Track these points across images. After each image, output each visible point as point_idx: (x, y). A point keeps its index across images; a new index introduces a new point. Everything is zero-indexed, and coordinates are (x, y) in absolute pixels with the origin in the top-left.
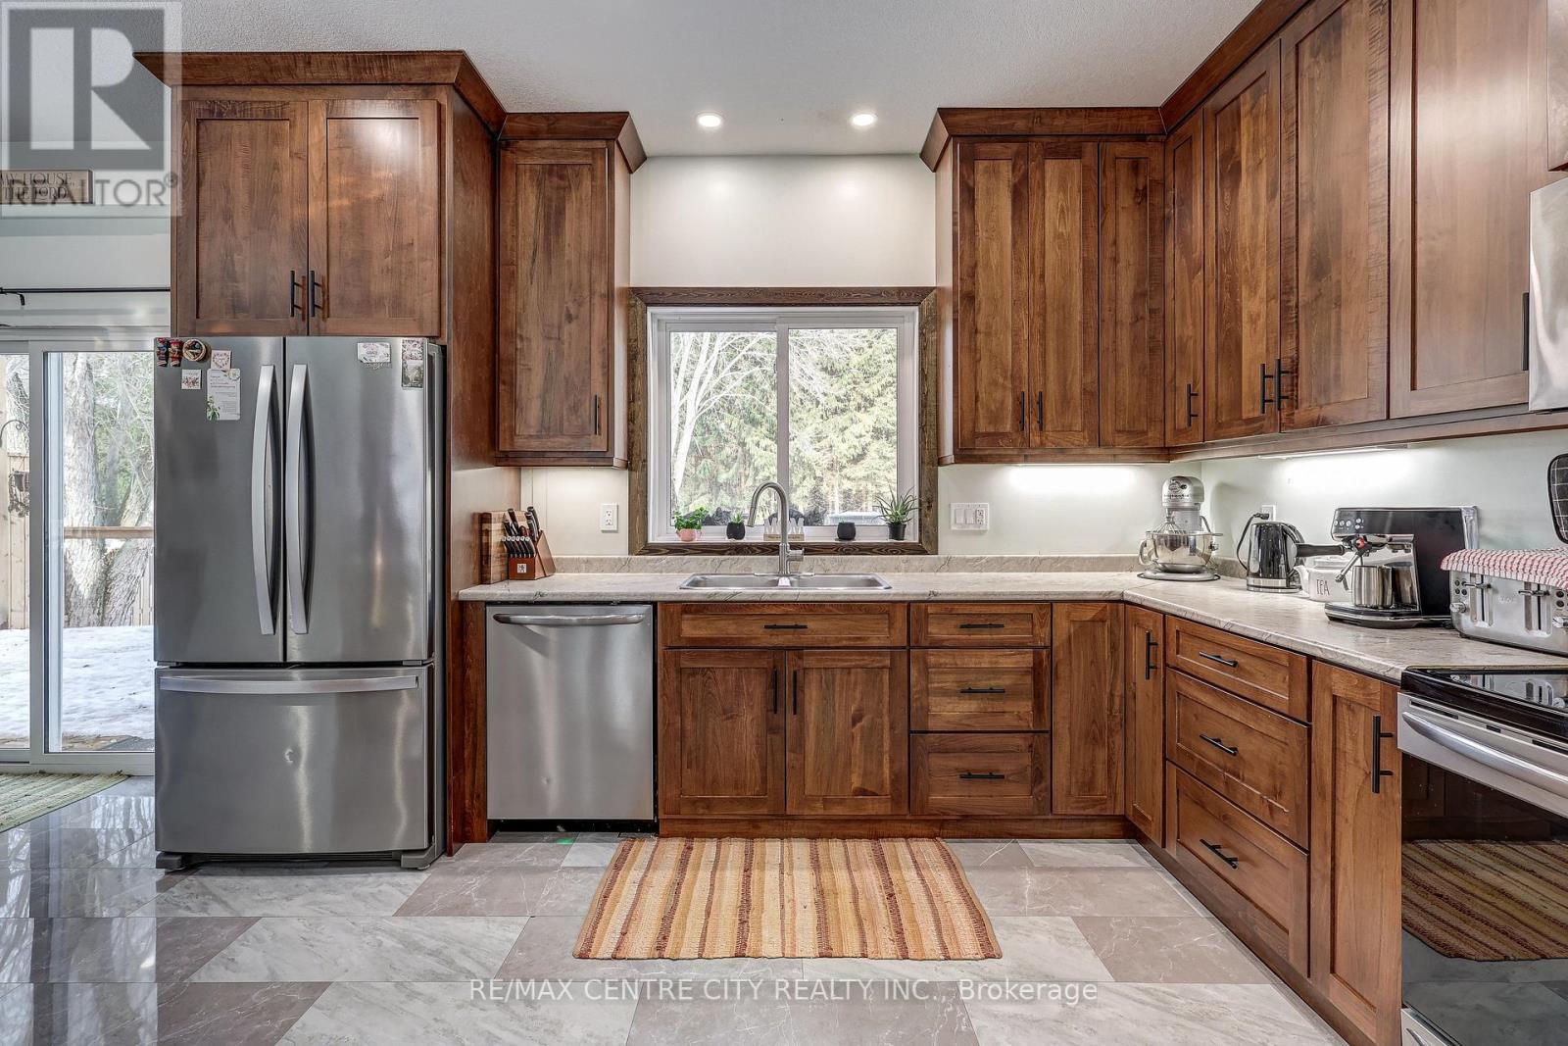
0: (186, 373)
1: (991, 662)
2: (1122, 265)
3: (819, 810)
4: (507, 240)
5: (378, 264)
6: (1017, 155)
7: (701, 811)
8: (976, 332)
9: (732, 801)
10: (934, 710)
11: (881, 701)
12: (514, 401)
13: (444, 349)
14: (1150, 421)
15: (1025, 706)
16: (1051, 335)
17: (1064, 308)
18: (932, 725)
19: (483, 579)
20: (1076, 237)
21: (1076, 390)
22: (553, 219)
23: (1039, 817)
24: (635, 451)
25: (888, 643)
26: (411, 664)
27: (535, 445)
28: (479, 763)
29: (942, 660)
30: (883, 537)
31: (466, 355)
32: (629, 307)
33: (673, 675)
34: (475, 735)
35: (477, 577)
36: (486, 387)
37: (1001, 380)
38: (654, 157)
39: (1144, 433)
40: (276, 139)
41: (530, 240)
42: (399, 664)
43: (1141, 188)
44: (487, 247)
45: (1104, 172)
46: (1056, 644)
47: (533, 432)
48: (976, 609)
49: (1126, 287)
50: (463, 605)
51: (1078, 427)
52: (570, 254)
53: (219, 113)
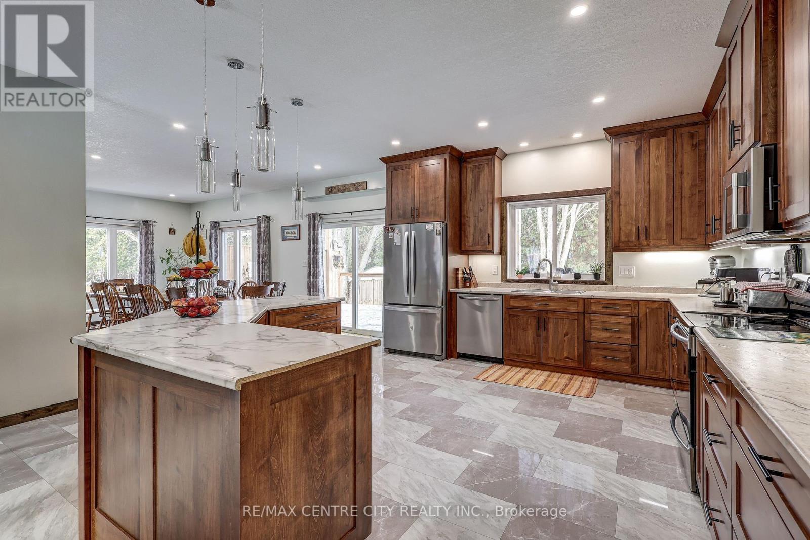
0: (390, 234)
1: (614, 320)
2: (685, 174)
3: (553, 362)
4: (463, 190)
5: (430, 203)
6: (638, 139)
7: (516, 358)
8: (620, 205)
9: (525, 356)
10: (593, 334)
11: (574, 330)
12: (466, 236)
13: (446, 224)
14: (699, 234)
15: (629, 336)
16: (652, 204)
17: (658, 193)
18: (592, 339)
19: (457, 287)
20: (664, 166)
21: (664, 224)
22: (476, 182)
23: (634, 376)
24: (503, 249)
25: (576, 311)
26: (438, 307)
27: (471, 248)
28: (455, 337)
29: (596, 318)
30: (592, 278)
31: (452, 225)
32: (501, 204)
33: (507, 317)
34: (454, 329)
35: (455, 286)
36: (458, 233)
37: (630, 222)
38: (510, 154)
39: (695, 239)
40: (408, 174)
41: (470, 188)
42: (435, 307)
43: (694, 143)
44: (458, 192)
45: (676, 140)
46: (640, 315)
47: (471, 245)
48: (609, 302)
49: (687, 182)
50: (451, 293)
51: (665, 238)
52: (481, 191)
53: (395, 169)
